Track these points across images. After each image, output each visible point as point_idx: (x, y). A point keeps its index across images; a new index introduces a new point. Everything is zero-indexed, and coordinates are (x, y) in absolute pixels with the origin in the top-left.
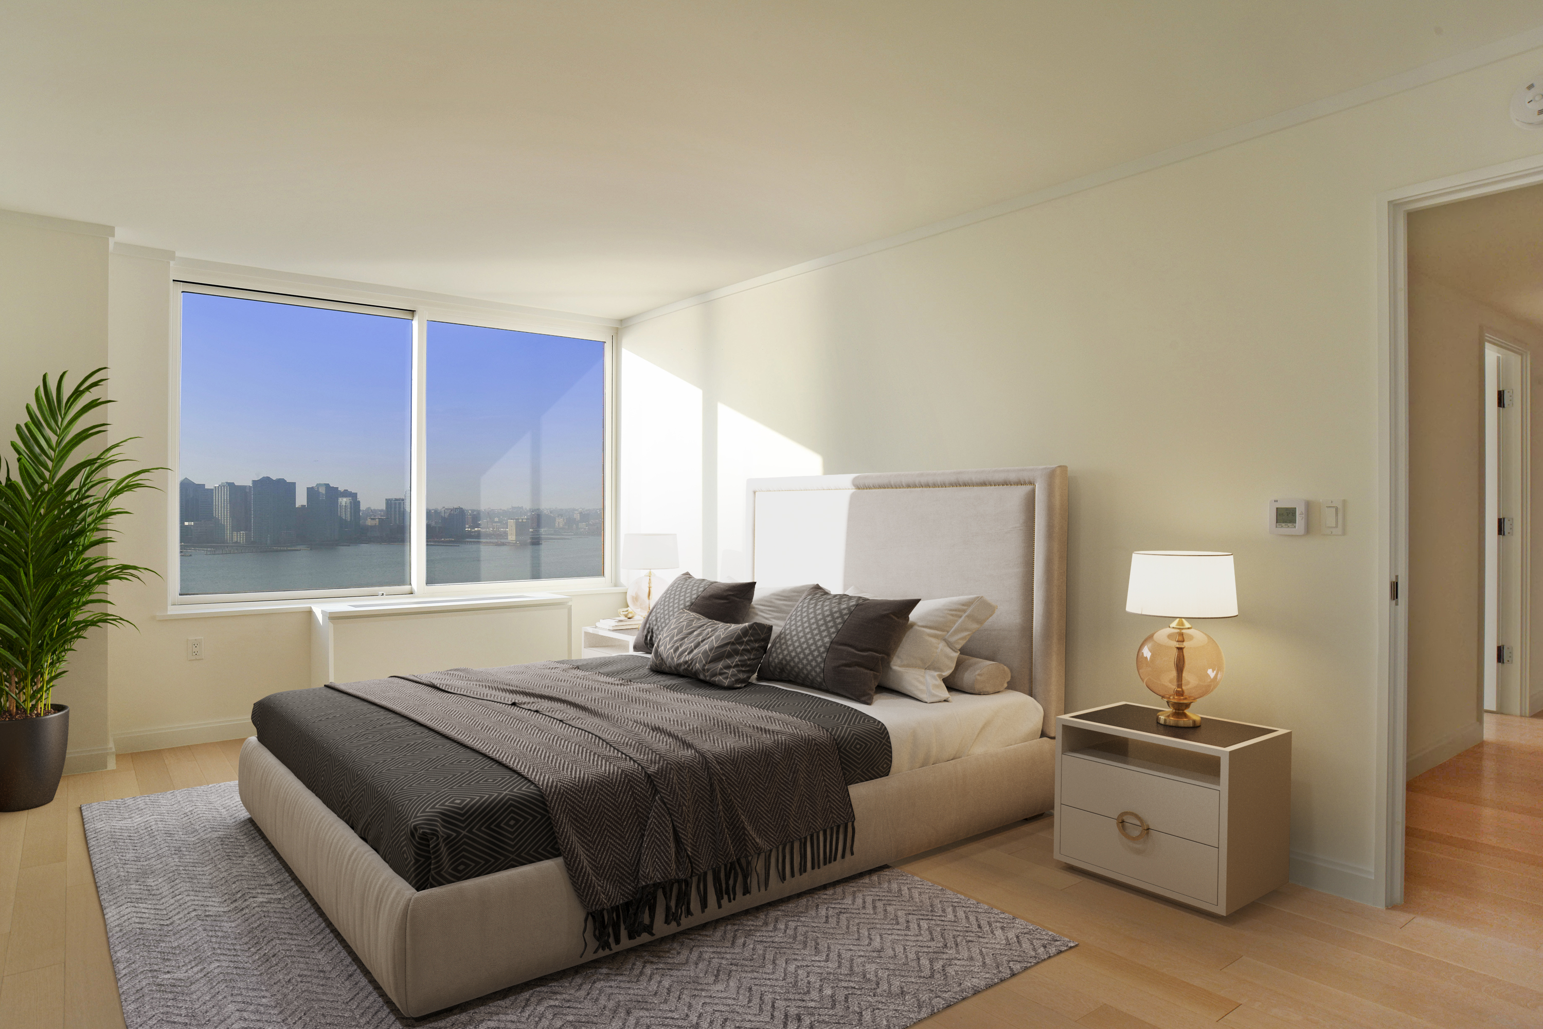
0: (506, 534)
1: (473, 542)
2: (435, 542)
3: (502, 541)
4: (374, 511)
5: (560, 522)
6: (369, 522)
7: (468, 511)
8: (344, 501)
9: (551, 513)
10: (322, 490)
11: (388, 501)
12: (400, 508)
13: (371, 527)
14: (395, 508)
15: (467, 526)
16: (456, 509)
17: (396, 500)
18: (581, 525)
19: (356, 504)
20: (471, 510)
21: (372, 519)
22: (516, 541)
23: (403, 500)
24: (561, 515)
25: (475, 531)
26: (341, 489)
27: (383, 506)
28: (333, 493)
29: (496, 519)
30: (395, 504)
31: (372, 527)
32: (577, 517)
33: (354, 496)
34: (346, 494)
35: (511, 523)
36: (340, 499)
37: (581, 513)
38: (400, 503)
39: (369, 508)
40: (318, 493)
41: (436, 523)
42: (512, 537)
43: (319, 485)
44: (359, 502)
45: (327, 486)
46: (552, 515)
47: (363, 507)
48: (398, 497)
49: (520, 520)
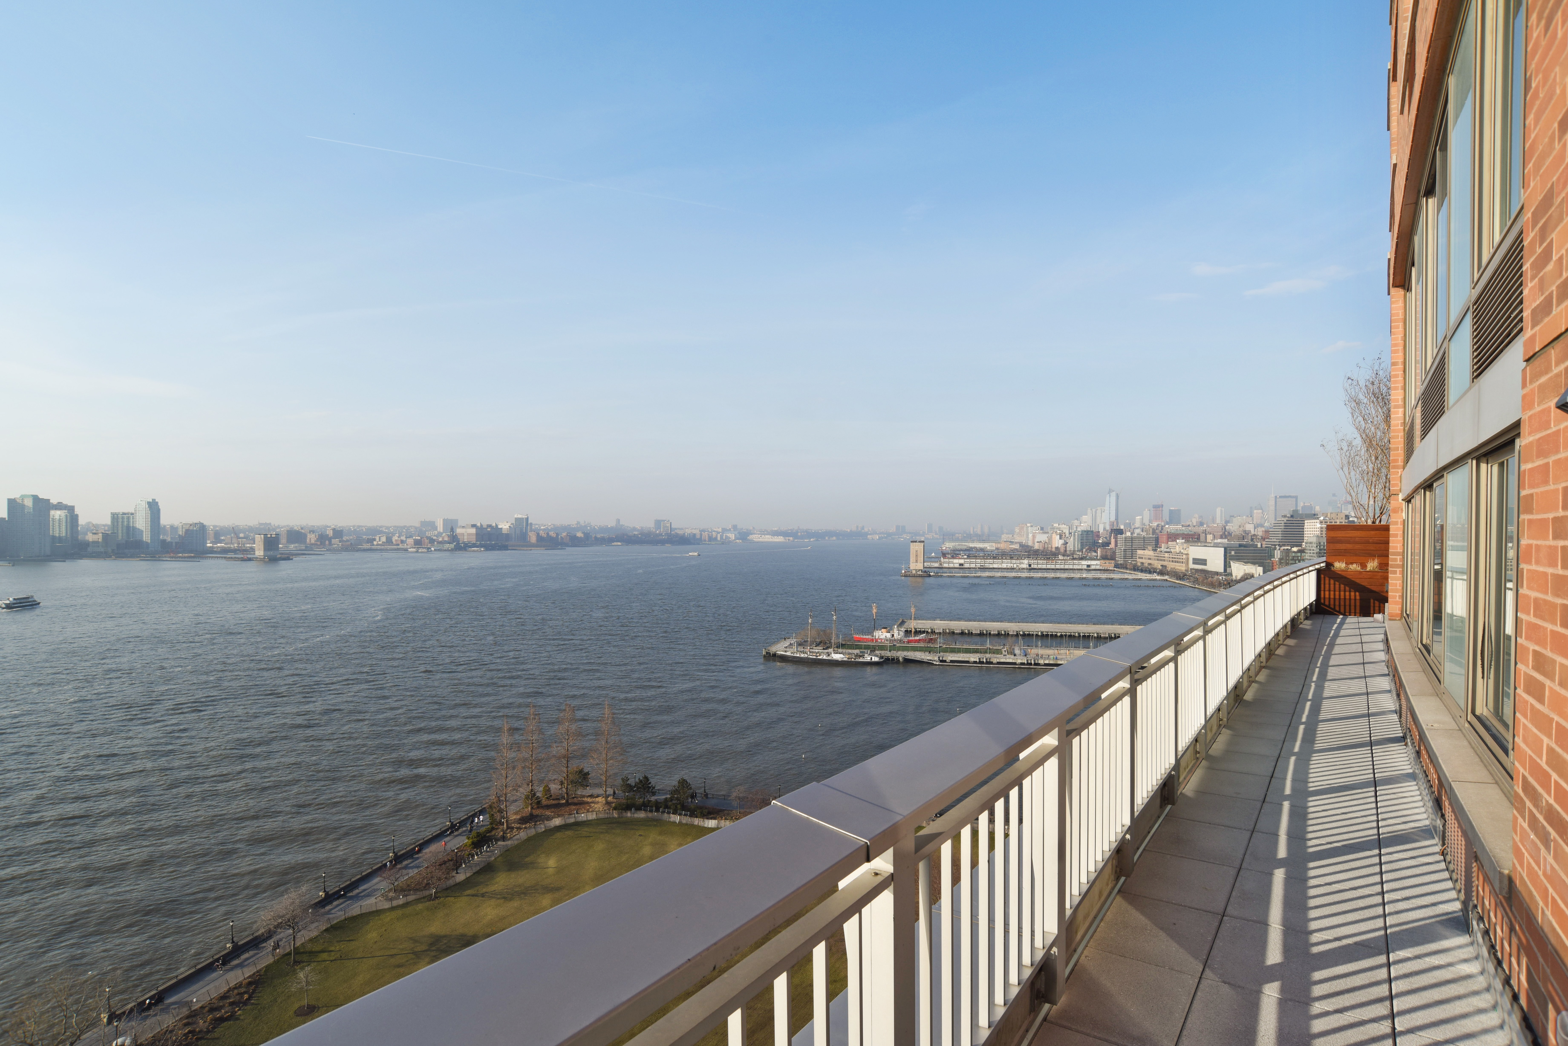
0: (253, 550)
1: (218, 557)
2: (172, 557)
3: (249, 556)
4: (96, 526)
5: (312, 538)
6: (90, 537)
7: (209, 526)
8: (56, 514)
9: (302, 529)
10: (29, 503)
11: (115, 517)
12: (128, 521)
13: (93, 542)
14: (123, 522)
15: (208, 542)
16: (196, 524)
17: (124, 514)
18: (333, 541)
19: (73, 518)
20: (214, 526)
21: (94, 533)
22: (265, 556)
23: (132, 514)
24: (312, 532)
25: (218, 547)
26: (54, 501)
27: (108, 521)
28: (42, 506)
29: (242, 535)
30: (123, 518)
31: (95, 543)
32: (330, 533)
33: (71, 509)
34: (59, 506)
35: (259, 539)
36: (52, 512)
37: (334, 530)
38: (128, 518)
39: (89, 523)
40: (23, 506)
41: (171, 538)
42: (259, 552)
43: (23, 497)
44: (77, 516)
45: (36, 498)
46: (303, 531)
47: (82, 521)
48: (126, 511)
49: (269, 536)
